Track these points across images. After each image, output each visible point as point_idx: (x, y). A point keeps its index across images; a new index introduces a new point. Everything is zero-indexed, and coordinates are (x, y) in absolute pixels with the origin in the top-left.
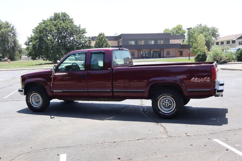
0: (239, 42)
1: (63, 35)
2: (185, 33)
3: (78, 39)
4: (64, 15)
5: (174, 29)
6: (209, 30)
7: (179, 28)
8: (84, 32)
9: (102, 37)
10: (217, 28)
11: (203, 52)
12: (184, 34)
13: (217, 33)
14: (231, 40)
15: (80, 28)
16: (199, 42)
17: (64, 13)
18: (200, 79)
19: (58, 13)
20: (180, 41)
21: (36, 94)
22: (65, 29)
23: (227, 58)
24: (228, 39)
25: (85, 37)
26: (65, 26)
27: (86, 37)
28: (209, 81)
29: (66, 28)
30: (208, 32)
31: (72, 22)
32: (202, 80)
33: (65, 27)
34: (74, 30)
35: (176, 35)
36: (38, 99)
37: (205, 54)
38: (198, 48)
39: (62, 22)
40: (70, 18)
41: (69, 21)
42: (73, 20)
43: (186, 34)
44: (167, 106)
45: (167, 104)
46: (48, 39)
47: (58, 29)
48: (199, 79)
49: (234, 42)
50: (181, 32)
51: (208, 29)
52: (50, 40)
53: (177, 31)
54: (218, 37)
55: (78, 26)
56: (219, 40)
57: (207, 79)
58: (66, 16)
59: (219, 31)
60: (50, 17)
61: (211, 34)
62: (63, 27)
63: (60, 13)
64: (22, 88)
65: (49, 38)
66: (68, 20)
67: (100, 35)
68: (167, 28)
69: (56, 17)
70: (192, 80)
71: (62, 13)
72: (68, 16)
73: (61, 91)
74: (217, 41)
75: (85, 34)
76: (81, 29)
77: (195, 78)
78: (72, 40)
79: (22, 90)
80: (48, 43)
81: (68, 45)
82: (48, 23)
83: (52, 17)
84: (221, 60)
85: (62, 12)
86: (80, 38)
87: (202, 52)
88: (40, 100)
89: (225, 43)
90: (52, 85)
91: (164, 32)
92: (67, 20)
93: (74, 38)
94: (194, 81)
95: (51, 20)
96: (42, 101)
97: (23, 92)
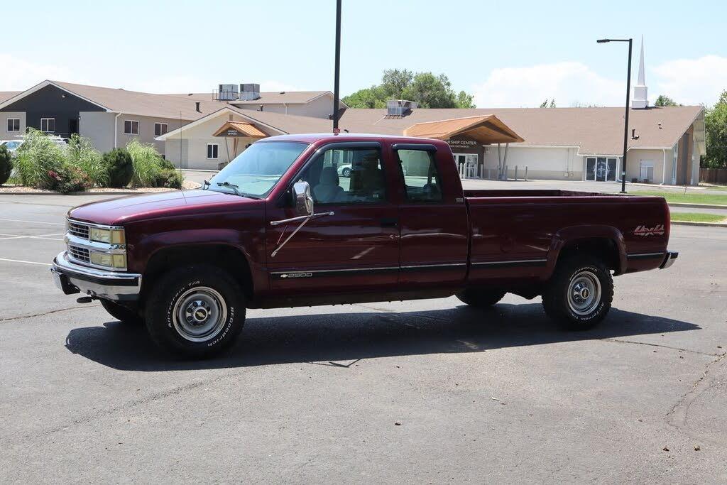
0: (10, 121)
18: (650, 229)
23: (84, 175)
28: (662, 233)
32: (652, 231)
36: (208, 309)
44: (586, 297)
45: (587, 291)
48: (647, 229)
70: (636, 231)
73: (309, 273)
77: (642, 227)
79: (137, 279)
84: (67, 179)
90: (273, 255)
94: (639, 234)
96: (232, 314)
97: (137, 285)
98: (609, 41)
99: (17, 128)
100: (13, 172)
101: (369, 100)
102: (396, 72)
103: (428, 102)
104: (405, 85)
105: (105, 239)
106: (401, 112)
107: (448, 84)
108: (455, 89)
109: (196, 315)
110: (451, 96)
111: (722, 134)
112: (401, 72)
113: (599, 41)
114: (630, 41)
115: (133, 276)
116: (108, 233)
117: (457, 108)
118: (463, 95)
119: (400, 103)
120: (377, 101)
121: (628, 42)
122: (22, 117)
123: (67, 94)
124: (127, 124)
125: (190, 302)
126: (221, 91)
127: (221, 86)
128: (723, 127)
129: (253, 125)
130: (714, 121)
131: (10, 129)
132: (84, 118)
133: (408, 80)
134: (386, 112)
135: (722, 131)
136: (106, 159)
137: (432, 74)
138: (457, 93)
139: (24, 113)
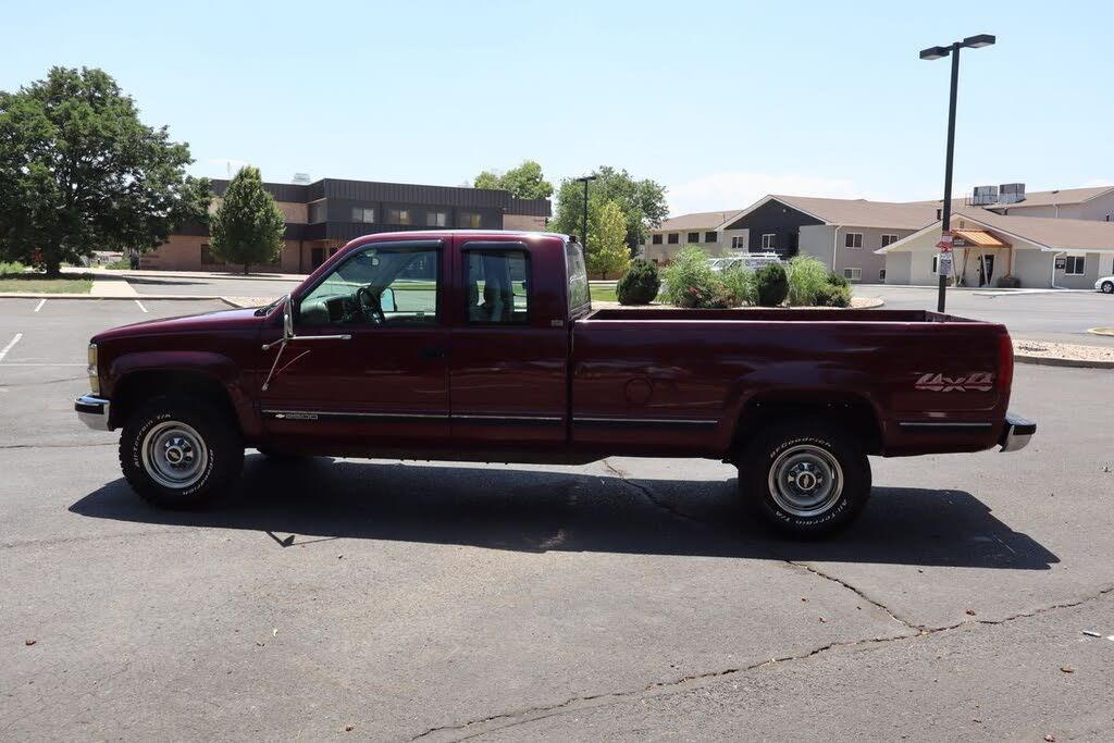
0: (735, 239)
1: (90, 163)
2: (549, 193)
3: (159, 184)
4: (98, 81)
5: (513, 176)
6: (634, 191)
7: (530, 175)
8: (182, 155)
9: (250, 183)
10: (661, 185)
11: (647, 266)
12: (547, 199)
13: (658, 204)
14: (703, 230)
15: (167, 141)
16: (607, 229)
17: (98, 71)
18: (954, 380)
19: (69, 68)
20: (536, 221)
21: (173, 427)
22: (105, 137)
23: (728, 292)
24: (693, 227)
25: (184, 177)
26: (106, 128)
27: (190, 177)
28: (987, 388)
29: (109, 134)
30: (631, 196)
31: (132, 114)
32: (962, 384)
33: (104, 133)
34: (142, 147)
35: (521, 198)
36: (187, 450)
37: (653, 273)
38: (603, 252)
39: (91, 110)
40: (123, 94)
41: (118, 108)
42: (134, 103)
43: (554, 200)
44: (809, 486)
45: (810, 478)
46: (20, 172)
47: (73, 138)
48: (949, 380)
49: (711, 236)
50: (537, 190)
51: (632, 188)
52: (35, 179)
53: (522, 187)
54: (662, 218)
55: (157, 131)
56: (665, 228)
57: (982, 381)
58: (103, 86)
59: (666, 197)
60: (34, 85)
61: (641, 205)
62: (95, 132)
63: (80, 72)
64: (94, 397)
65: (25, 170)
66: (114, 103)
67: (243, 175)
68: (489, 171)
69: (60, 85)
70: (920, 382)
71: (86, 73)
72: (114, 85)
73: (313, 415)
74: (658, 230)
75: (186, 165)
76: (170, 144)
77: (934, 376)
78: (133, 185)
79: (101, 405)
80: (23, 190)
81: (115, 204)
82: (27, 109)
83: (39, 85)
84: (708, 297)
85: (89, 69)
86: (165, 180)
87: (644, 268)
88: (195, 453)
89: (683, 239)
90: (265, 388)
91: (476, 185)
92: (109, 101)
93: (139, 180)
94: (929, 387)
95: (37, 94)
96: (212, 458)
97: (103, 413)
99: (740, 246)
100: (660, 291)
109: (169, 455)
122: (745, 234)
123: (788, 209)
124: (849, 237)
126: (975, 195)
127: (976, 189)
129: (988, 232)
131: (734, 246)
132: (805, 232)
136: (758, 276)
139: (747, 230)
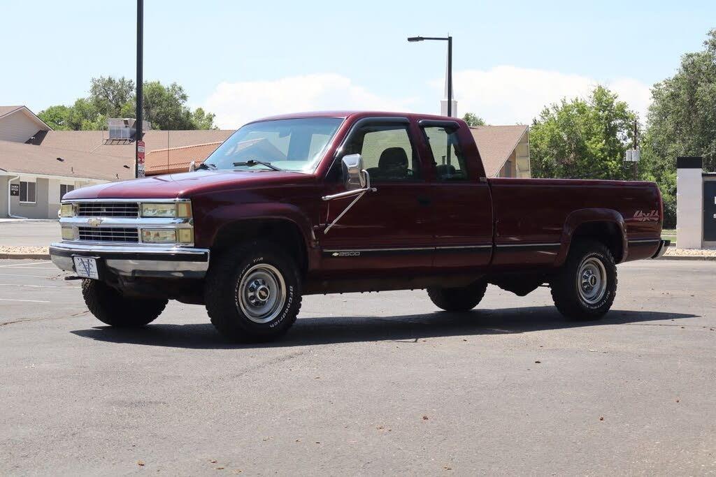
28: (657, 219)
32: (649, 217)
44: (594, 284)
48: (644, 214)
70: (635, 216)
73: (357, 252)
77: (640, 212)
90: (326, 231)
94: (638, 219)
96: (292, 293)
97: (207, 261)
98: (422, 39)
101: (74, 121)
102: (110, 81)
103: (157, 122)
104: (124, 101)
105: (169, 214)
106: (128, 136)
107: (184, 97)
108: (190, 106)
109: (260, 294)
110: (188, 114)
111: (546, 162)
112: (117, 81)
113: (410, 40)
114: (450, 39)
115: (202, 251)
116: (172, 206)
117: (198, 129)
118: (200, 112)
119: (126, 122)
120: (84, 122)
121: (447, 41)
125: (251, 281)
128: (546, 154)
130: (536, 146)
133: (127, 92)
134: (106, 135)
135: (545, 159)
137: (161, 84)
138: (193, 111)
